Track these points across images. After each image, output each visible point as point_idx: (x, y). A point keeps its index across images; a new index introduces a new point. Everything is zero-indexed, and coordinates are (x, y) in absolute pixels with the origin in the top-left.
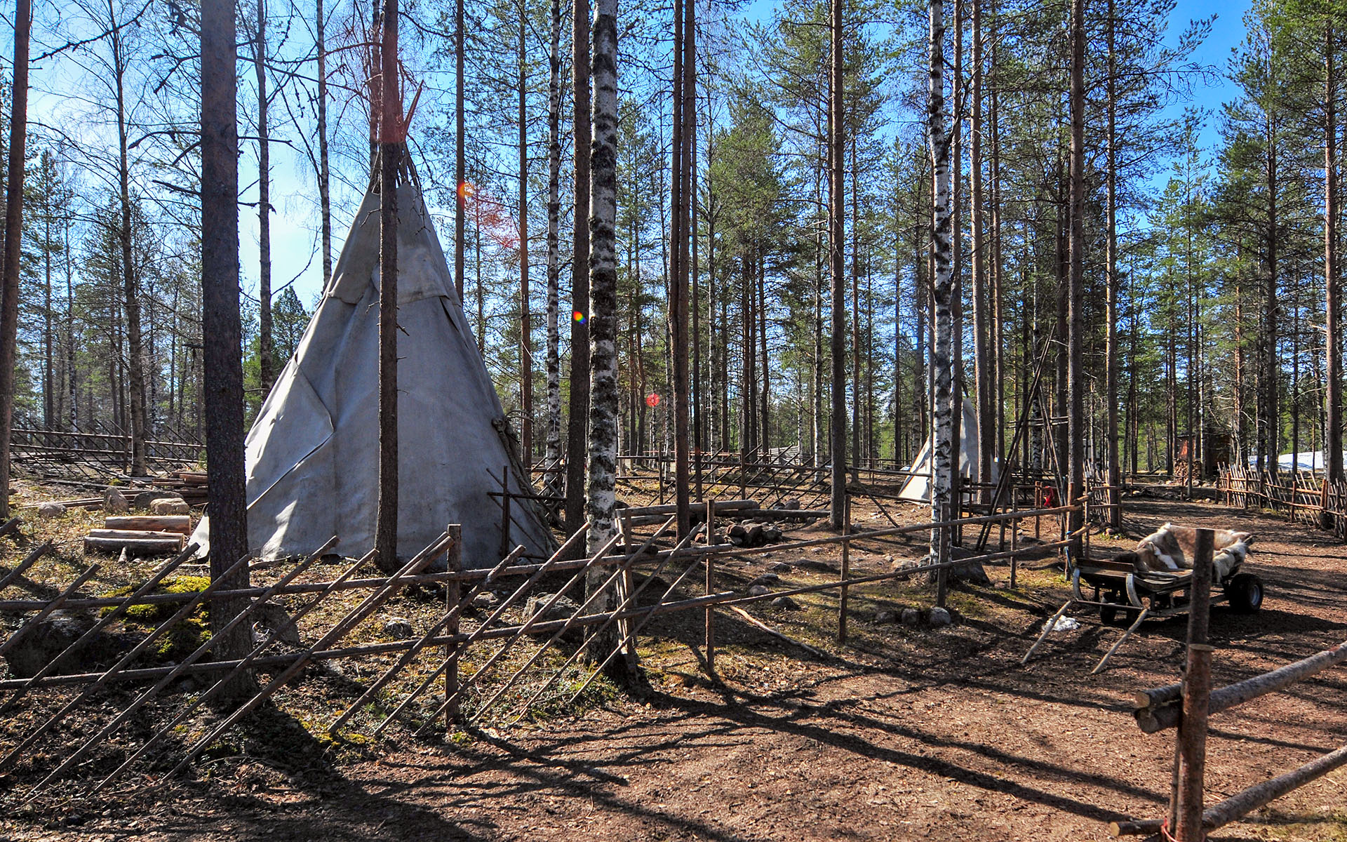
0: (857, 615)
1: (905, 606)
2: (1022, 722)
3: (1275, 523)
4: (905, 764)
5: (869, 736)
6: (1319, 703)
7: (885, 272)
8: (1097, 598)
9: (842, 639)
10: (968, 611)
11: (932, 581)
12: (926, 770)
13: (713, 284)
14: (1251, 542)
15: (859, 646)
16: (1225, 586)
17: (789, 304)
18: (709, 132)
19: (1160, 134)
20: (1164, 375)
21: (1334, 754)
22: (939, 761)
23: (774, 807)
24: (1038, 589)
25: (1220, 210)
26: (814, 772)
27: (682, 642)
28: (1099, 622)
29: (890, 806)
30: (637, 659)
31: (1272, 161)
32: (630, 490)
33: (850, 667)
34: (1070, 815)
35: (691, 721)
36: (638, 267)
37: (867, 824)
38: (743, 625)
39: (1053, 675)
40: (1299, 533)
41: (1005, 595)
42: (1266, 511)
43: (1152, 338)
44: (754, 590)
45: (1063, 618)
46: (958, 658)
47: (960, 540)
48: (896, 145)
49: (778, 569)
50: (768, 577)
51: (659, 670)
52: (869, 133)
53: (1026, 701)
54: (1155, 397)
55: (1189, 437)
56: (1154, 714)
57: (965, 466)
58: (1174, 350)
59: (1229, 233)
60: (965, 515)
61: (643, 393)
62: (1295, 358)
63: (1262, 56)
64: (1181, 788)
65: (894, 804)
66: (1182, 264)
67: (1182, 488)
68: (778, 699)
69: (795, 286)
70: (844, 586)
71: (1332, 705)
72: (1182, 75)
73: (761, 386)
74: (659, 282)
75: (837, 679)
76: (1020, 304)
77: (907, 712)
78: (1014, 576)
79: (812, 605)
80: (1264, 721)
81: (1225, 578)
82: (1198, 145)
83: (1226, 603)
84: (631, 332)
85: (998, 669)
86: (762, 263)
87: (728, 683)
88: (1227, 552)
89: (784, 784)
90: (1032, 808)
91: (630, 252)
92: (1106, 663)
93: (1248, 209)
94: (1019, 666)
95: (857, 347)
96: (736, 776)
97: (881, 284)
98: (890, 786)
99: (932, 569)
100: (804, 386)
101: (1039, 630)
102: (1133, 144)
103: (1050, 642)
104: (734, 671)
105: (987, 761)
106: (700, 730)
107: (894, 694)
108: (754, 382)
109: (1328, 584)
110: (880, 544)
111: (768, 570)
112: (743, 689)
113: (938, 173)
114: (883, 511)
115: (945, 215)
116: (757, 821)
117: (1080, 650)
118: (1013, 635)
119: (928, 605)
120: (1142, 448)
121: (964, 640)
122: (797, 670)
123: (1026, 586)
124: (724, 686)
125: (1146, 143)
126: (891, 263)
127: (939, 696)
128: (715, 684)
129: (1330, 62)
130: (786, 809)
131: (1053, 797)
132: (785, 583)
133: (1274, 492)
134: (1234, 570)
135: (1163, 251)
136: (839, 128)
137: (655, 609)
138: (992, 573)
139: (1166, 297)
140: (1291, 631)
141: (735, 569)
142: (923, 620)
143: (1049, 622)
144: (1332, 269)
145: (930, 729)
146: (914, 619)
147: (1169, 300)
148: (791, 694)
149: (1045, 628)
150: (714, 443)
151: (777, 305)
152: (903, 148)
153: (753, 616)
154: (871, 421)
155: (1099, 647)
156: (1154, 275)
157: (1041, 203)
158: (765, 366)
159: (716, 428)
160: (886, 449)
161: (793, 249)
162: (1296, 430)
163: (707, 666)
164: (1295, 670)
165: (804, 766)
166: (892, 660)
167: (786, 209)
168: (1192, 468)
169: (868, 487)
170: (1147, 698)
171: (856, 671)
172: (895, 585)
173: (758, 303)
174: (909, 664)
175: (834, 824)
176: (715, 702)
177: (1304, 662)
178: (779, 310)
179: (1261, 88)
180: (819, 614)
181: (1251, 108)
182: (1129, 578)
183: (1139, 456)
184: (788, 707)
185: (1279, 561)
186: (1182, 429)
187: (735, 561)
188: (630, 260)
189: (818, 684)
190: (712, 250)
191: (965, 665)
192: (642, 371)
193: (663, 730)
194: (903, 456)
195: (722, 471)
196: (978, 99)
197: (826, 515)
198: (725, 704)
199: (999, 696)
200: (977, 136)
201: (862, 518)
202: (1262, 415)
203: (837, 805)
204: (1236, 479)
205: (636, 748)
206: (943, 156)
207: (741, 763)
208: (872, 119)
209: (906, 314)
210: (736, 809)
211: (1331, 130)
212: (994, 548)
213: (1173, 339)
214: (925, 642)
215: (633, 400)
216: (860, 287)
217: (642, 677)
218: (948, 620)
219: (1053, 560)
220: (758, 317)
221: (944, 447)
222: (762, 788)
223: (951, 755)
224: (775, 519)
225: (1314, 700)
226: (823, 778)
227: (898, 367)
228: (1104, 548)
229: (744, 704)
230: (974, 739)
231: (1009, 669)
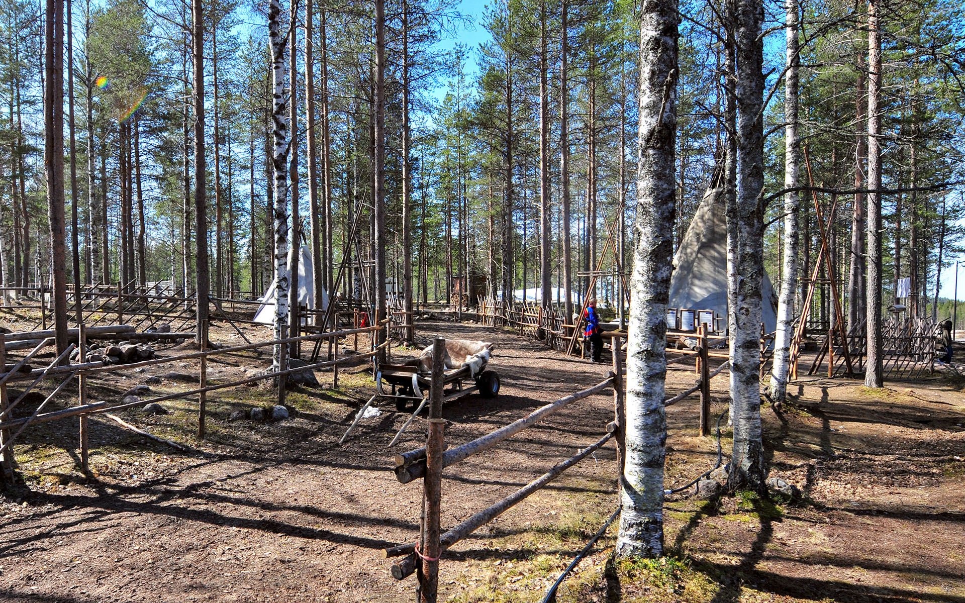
0: (215, 415)
1: (253, 406)
2: (337, 487)
3: (512, 336)
4: (247, 527)
5: (220, 509)
6: (530, 455)
7: (242, 143)
8: (394, 392)
9: (202, 434)
10: (303, 407)
11: (275, 385)
12: (263, 530)
13: (92, 141)
14: (492, 349)
15: (216, 439)
16: (477, 380)
17: (162, 162)
18: (86, 8)
19: (440, 59)
20: (444, 233)
21: (527, 486)
22: (274, 522)
23: (136, 575)
24: (354, 388)
25: (477, 118)
26: (173, 543)
27: (60, 447)
28: (395, 410)
29: (233, 561)
30: (15, 465)
31: (509, 88)
32: (14, 318)
33: (208, 456)
34: (366, 549)
35: (65, 513)
36: (19, 119)
37: (214, 577)
38: (117, 429)
39: (362, 450)
40: (525, 343)
41: (329, 393)
42: (506, 328)
43: (436, 206)
44: (127, 399)
45: (370, 408)
46: (293, 443)
47: (299, 353)
48: (250, 42)
49: (149, 381)
50: (141, 389)
51: (36, 473)
52: (227, 29)
53: (341, 471)
54: (437, 249)
55: (459, 277)
56: (407, 470)
57: (305, 297)
58: (450, 216)
59: (484, 135)
60: (303, 334)
61: (27, 232)
62: (525, 225)
63: (504, 14)
64: (426, 519)
65: (237, 559)
66: (455, 155)
67: (455, 313)
68: (146, 488)
69: (166, 148)
70: (203, 392)
71: (536, 455)
72: (450, 19)
73: (137, 230)
74: (40, 135)
75: (196, 467)
76: (345, 175)
77: (251, 487)
78: (336, 379)
79: (177, 409)
80: (496, 469)
81: (476, 375)
82: (464, 71)
83: (477, 392)
84: (14, 177)
85: (322, 449)
86: (137, 126)
87: (101, 478)
88: (477, 357)
89: (147, 555)
90: (340, 549)
91: (11, 106)
92: (398, 439)
93: (494, 120)
94: (338, 445)
95: (219, 201)
96: (105, 554)
97: (239, 152)
98: (235, 546)
99: (275, 375)
100: (177, 231)
101: (353, 418)
102: (421, 64)
103: (360, 426)
104: (107, 468)
105: (310, 518)
106: (73, 520)
107: (242, 475)
108: (131, 226)
109: (540, 376)
110: (237, 358)
111: (141, 382)
112: (114, 482)
113: (276, 68)
114: (240, 333)
115: (281, 101)
116: (121, 588)
117: (381, 431)
118: (334, 423)
119: (272, 404)
120: (431, 284)
121: (298, 429)
122: (163, 462)
123: (346, 386)
124: (97, 481)
125: (429, 65)
126: (246, 136)
127: (277, 472)
128: (90, 480)
129: (543, 25)
130: (147, 575)
131: (356, 538)
132: (155, 393)
133: (511, 315)
134: (482, 369)
135: (442, 143)
136: (199, 21)
137: (30, 420)
138: (320, 378)
139: (445, 176)
140: (516, 408)
141: (112, 383)
142: (268, 416)
143: (360, 412)
144: (545, 165)
145: (269, 498)
146: (261, 416)
147: (447, 179)
148: (157, 482)
149: (357, 416)
150: (95, 277)
151: (151, 163)
152: (256, 45)
153: (127, 421)
154: (232, 261)
155: (394, 428)
156: (437, 161)
157: (359, 101)
158: (141, 213)
159: (97, 264)
160: (246, 284)
161: (164, 117)
162: (525, 273)
163: (82, 465)
164: (501, 433)
165: (165, 538)
166: (242, 448)
167: (157, 83)
168: (462, 299)
169: (229, 313)
170: (403, 459)
171: (211, 459)
172: (246, 390)
173: (133, 159)
174: (255, 450)
175: (187, 581)
176: (89, 495)
177: (507, 427)
178: (151, 167)
179: (503, 36)
180: (184, 416)
181: (496, 49)
182: (415, 377)
183: (428, 291)
184: (154, 493)
185: (512, 362)
186: (456, 271)
187: (112, 377)
188: (12, 113)
189: (180, 472)
190: (90, 111)
191: (298, 448)
192: (26, 212)
193: (38, 523)
194: (257, 291)
195: (102, 301)
196: (310, 15)
197: (193, 336)
198: (98, 495)
199: (322, 469)
200: (309, 44)
201: (224, 338)
202: (505, 263)
203: (190, 566)
204: (489, 306)
205: (11, 541)
206: (280, 55)
207: (109, 542)
208: (230, 17)
209: (258, 177)
210: (102, 581)
211: (544, 71)
212: (324, 359)
213: (449, 208)
214: (269, 432)
215: (17, 238)
216: (221, 153)
217: (20, 480)
218: (287, 415)
219: (365, 366)
220: (134, 171)
221: (283, 282)
222: (127, 561)
223: (283, 516)
224: (149, 341)
225: (527, 453)
226: (180, 546)
227: (253, 219)
228: (402, 357)
229: (115, 494)
230: (302, 503)
231: (330, 449)
